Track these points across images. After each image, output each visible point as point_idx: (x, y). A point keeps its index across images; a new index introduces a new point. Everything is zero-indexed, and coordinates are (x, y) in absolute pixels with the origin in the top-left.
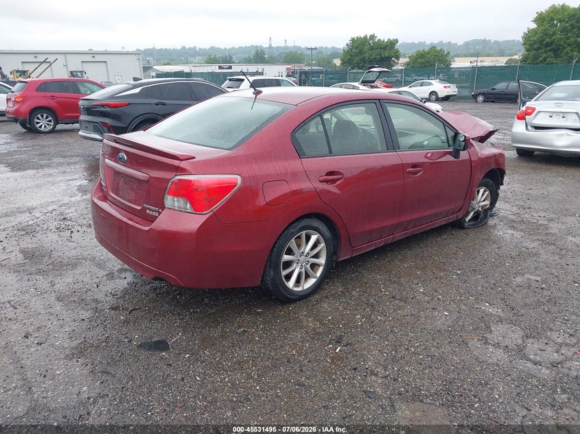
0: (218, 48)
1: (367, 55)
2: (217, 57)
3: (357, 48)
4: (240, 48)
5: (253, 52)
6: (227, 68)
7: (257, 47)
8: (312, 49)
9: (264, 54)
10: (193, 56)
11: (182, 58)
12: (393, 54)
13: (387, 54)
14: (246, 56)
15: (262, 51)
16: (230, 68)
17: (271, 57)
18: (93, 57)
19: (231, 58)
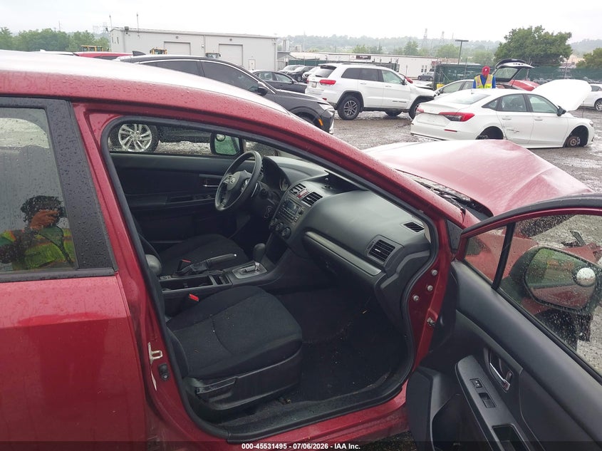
0: (369, 38)
1: (528, 51)
2: (366, 47)
3: (518, 41)
4: (392, 38)
5: (405, 44)
6: (365, 59)
7: (410, 38)
8: (462, 41)
9: (417, 46)
10: (343, 45)
11: (331, 47)
12: (561, 51)
13: (553, 50)
14: (397, 47)
15: (414, 42)
16: (369, 58)
17: (423, 50)
18: (231, 40)
19: (380, 49)
